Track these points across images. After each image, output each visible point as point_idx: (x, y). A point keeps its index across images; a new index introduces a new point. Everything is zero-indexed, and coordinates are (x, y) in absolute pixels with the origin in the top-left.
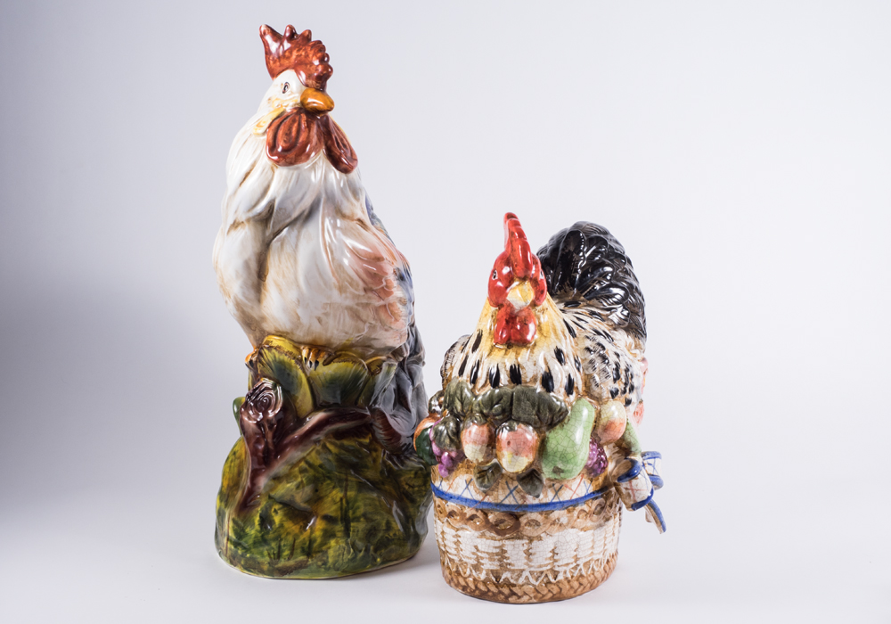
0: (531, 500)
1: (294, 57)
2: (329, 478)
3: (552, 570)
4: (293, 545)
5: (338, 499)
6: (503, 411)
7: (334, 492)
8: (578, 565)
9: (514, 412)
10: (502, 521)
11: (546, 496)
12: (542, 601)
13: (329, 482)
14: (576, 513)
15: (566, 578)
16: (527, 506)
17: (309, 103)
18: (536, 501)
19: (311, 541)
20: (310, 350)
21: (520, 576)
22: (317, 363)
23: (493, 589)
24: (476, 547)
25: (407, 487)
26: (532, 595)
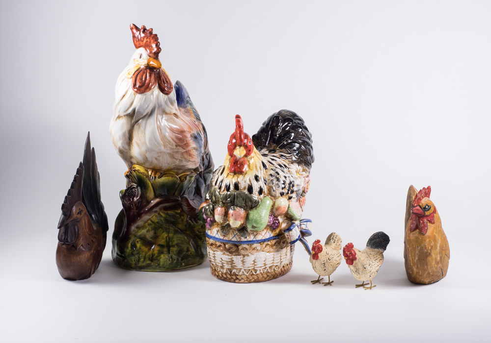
0: (243, 239)
1: (145, 41)
2: (161, 228)
3: (254, 269)
4: (145, 257)
5: (165, 237)
6: (231, 201)
7: (163, 234)
8: (266, 267)
9: (235, 202)
10: (232, 248)
11: (250, 238)
12: (250, 282)
13: (161, 229)
14: (264, 245)
15: (261, 273)
16: (242, 242)
17: (151, 64)
18: (246, 240)
19: (153, 255)
20: (152, 171)
21: (240, 271)
22: (155, 177)
23: (229, 276)
24: (221, 259)
25: (198, 232)
26: (245, 280)
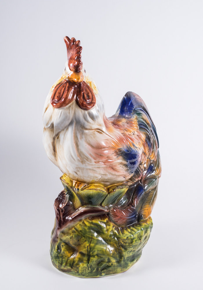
2: (84, 237)
4: (67, 262)
5: (86, 246)
7: (85, 243)
19: (74, 262)
20: (76, 183)
22: (78, 189)
25: (123, 243)
